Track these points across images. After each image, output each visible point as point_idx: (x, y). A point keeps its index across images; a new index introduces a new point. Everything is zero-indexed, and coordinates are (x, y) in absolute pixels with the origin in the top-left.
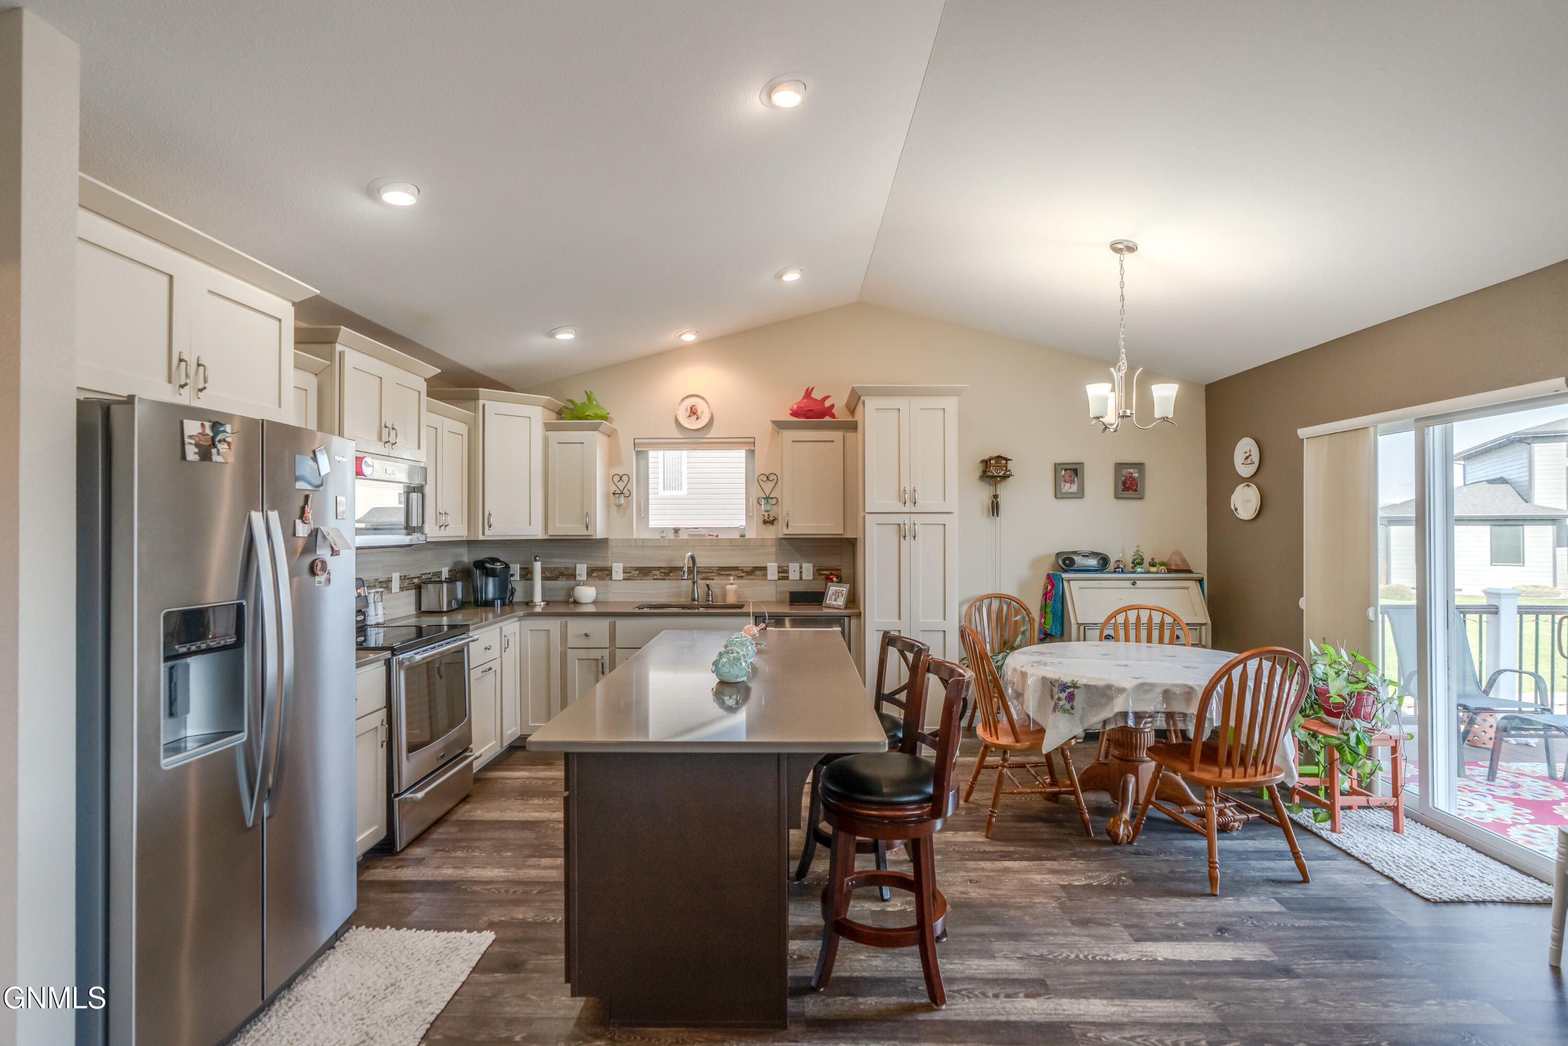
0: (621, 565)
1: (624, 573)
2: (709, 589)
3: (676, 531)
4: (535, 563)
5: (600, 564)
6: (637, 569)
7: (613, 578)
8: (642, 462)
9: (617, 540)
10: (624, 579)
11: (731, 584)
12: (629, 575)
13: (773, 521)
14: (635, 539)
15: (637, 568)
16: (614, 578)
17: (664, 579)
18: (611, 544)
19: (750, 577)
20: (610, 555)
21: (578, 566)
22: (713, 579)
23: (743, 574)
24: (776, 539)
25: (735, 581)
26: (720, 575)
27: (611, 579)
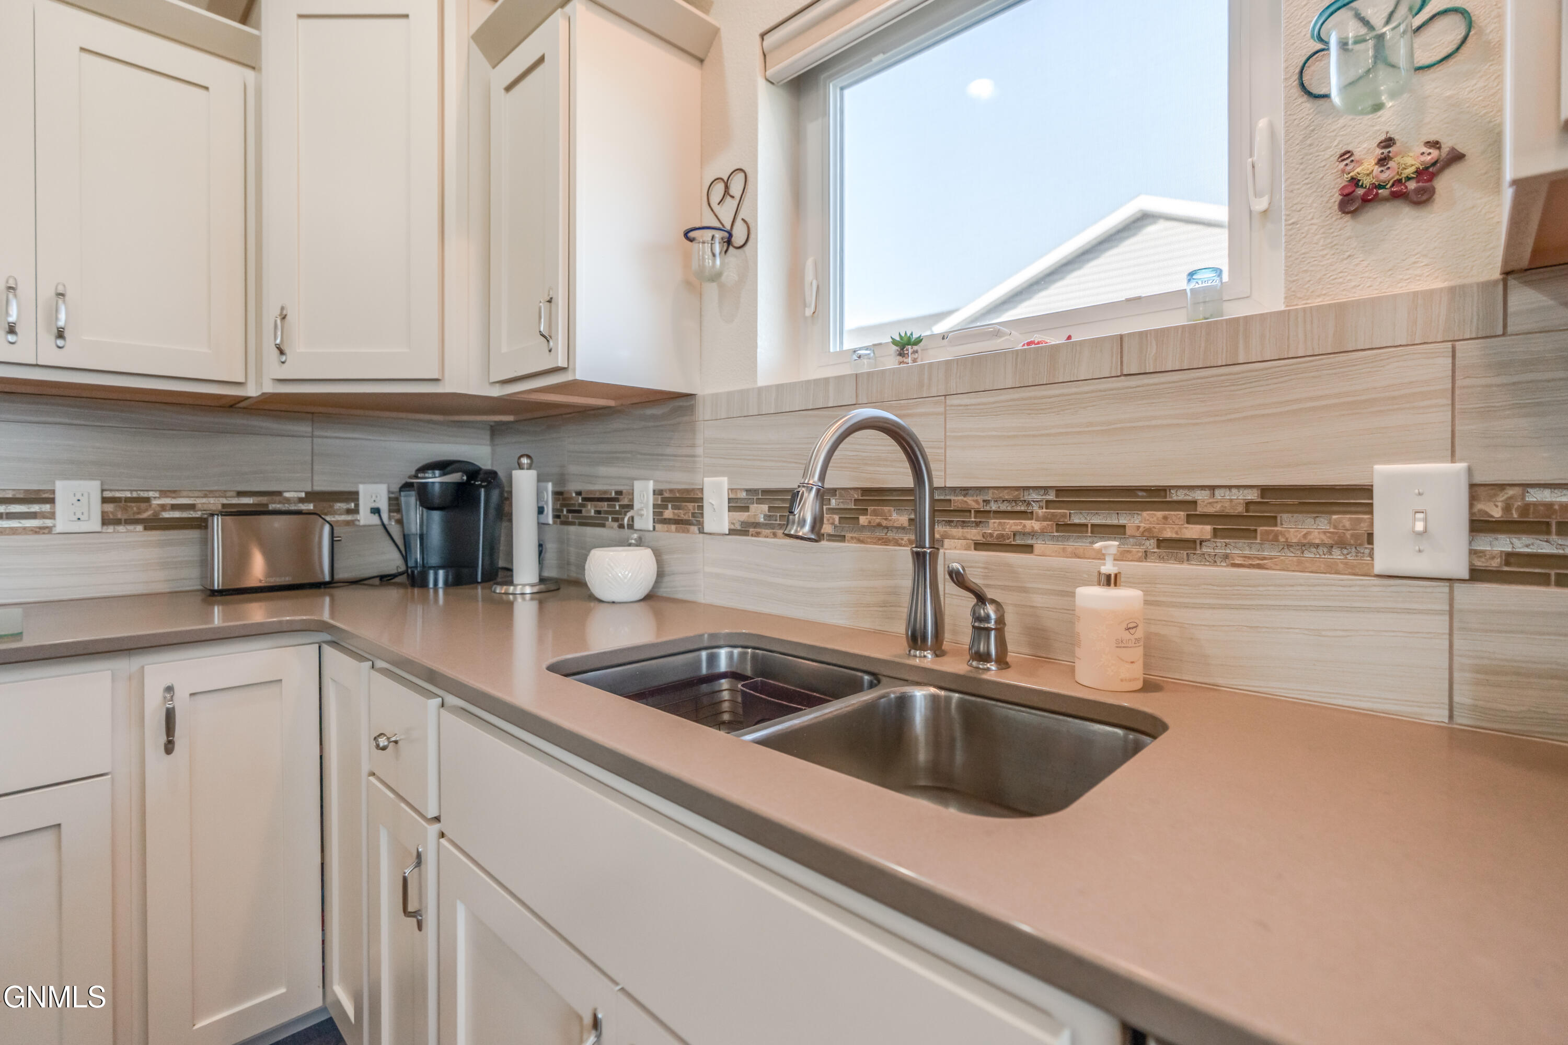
0: (724, 480)
1: (730, 509)
2: (981, 599)
3: (905, 345)
4: (517, 474)
5: (678, 480)
6: (767, 494)
7: (707, 529)
8: (812, 129)
9: (716, 396)
10: (732, 532)
11: (1110, 581)
12: (743, 516)
13: (1427, 173)
14: (760, 389)
15: (766, 492)
16: (708, 527)
17: (842, 538)
18: (703, 412)
19: (1239, 549)
20: (699, 451)
21: (638, 486)
22: (1029, 549)
23: (1194, 531)
24: (1456, 293)
25: (1129, 568)
26: (1066, 528)
27: (701, 531)
